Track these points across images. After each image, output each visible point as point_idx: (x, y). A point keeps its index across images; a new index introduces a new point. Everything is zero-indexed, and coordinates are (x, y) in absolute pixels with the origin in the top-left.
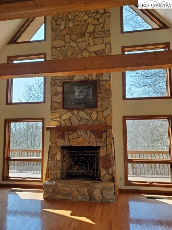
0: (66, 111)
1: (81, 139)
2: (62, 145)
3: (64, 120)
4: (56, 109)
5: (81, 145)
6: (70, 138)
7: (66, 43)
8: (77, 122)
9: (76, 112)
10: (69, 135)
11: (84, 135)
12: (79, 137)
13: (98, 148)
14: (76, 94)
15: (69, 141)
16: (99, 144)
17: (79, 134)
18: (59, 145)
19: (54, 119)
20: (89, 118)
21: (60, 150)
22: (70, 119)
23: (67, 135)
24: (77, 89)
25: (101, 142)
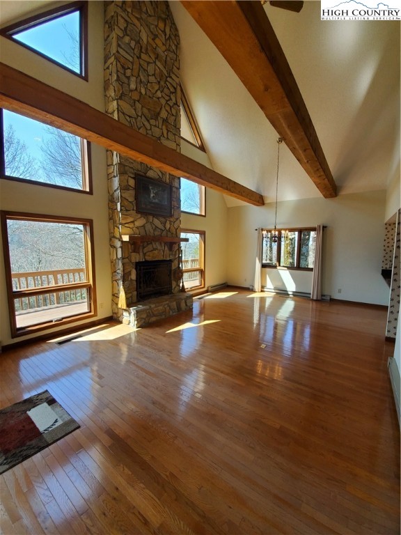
0: (139, 215)
1: (156, 252)
2: (137, 261)
3: (137, 228)
4: (127, 210)
5: (157, 259)
6: (145, 252)
7: (138, 116)
8: (152, 231)
9: (151, 218)
10: (144, 248)
11: (159, 247)
12: (154, 249)
13: (171, 261)
14: (152, 195)
15: (145, 254)
16: (172, 257)
17: (155, 247)
18: (133, 260)
19: (126, 225)
20: (163, 228)
21: (134, 266)
22: (144, 226)
23: (141, 248)
24: (152, 189)
25: (172, 255)
